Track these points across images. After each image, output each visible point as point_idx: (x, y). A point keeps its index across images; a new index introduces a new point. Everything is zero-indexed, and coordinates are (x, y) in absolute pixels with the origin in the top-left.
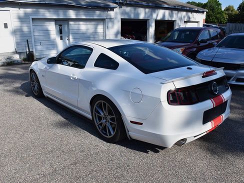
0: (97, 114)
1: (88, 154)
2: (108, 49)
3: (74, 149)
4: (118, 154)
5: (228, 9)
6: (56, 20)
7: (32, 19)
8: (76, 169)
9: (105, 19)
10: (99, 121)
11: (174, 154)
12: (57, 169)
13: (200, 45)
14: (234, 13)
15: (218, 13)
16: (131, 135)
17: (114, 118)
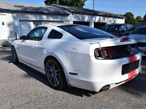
0: (49, 70)
1: (39, 97)
2: (57, 26)
3: (30, 94)
4: (61, 97)
5: (137, 18)
6: (34, 21)
7: (19, 20)
8: (28, 106)
9: (63, 21)
10: (50, 75)
11: (102, 97)
12: (15, 106)
13: (121, 34)
14: (141, 20)
15: (132, 20)
16: (70, 83)
17: (59, 71)
